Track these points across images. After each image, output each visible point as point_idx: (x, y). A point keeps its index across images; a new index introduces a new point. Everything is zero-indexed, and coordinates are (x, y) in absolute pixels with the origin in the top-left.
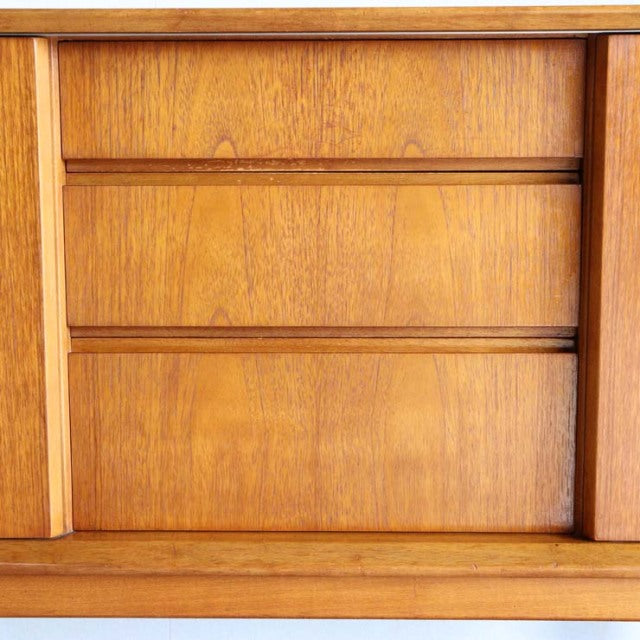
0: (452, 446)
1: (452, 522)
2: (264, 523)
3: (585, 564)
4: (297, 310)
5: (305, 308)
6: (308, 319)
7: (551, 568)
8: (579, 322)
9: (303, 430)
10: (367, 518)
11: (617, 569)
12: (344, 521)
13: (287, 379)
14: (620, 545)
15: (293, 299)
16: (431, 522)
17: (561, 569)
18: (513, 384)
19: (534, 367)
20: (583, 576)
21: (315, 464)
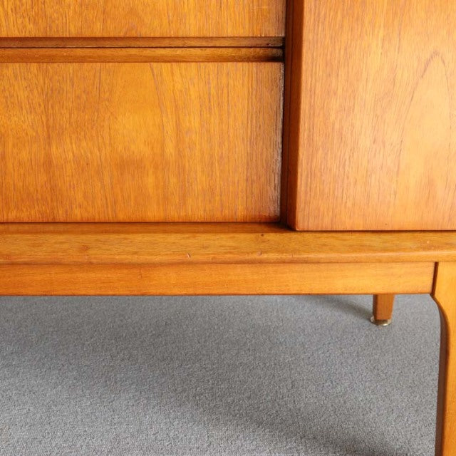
0: (170, 149)
1: (174, 214)
2: (8, 216)
3: (287, 251)
4: (20, 21)
5: (27, 20)
6: (31, 30)
7: (256, 256)
8: (286, 33)
9: (34, 134)
10: (97, 211)
11: (312, 256)
12: (78, 214)
13: (16, 88)
14: (318, 235)
15: (15, 10)
16: (154, 213)
17: (265, 256)
18: (225, 91)
19: (244, 75)
20: (284, 262)
21: (48, 163)
